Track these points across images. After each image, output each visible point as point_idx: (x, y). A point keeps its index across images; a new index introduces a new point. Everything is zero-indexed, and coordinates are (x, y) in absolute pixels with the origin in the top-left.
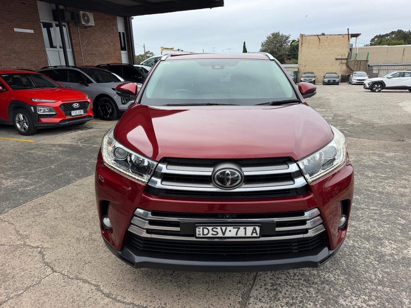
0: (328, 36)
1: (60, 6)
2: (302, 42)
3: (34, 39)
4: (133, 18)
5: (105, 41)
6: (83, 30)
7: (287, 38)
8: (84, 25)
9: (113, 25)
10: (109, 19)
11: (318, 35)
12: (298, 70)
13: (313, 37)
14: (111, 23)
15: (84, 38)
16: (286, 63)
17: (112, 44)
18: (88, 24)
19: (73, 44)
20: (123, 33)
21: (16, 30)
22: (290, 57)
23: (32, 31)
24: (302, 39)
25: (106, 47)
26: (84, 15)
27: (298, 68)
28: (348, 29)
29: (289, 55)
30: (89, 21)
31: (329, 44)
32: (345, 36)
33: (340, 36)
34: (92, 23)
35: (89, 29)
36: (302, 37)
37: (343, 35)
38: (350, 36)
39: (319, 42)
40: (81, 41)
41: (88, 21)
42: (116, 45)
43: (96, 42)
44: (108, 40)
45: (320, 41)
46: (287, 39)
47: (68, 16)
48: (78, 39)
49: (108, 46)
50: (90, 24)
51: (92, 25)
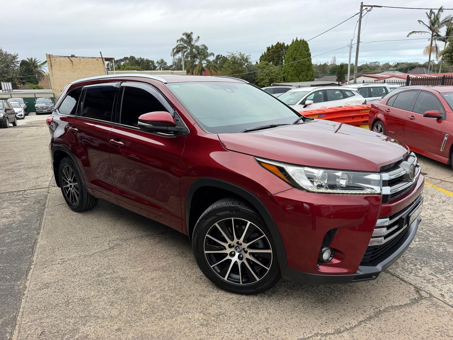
0: (80, 59)
2: (51, 64)
7: (14, 57)
11: (69, 57)
12: (54, 96)
13: (64, 59)
16: (20, 88)
22: (24, 81)
24: (50, 60)
27: (54, 94)
28: (101, 53)
29: (22, 79)
31: (84, 67)
32: (99, 59)
33: (94, 59)
36: (50, 58)
37: (97, 59)
38: (104, 60)
39: (72, 65)
45: (72, 63)
46: (14, 59)
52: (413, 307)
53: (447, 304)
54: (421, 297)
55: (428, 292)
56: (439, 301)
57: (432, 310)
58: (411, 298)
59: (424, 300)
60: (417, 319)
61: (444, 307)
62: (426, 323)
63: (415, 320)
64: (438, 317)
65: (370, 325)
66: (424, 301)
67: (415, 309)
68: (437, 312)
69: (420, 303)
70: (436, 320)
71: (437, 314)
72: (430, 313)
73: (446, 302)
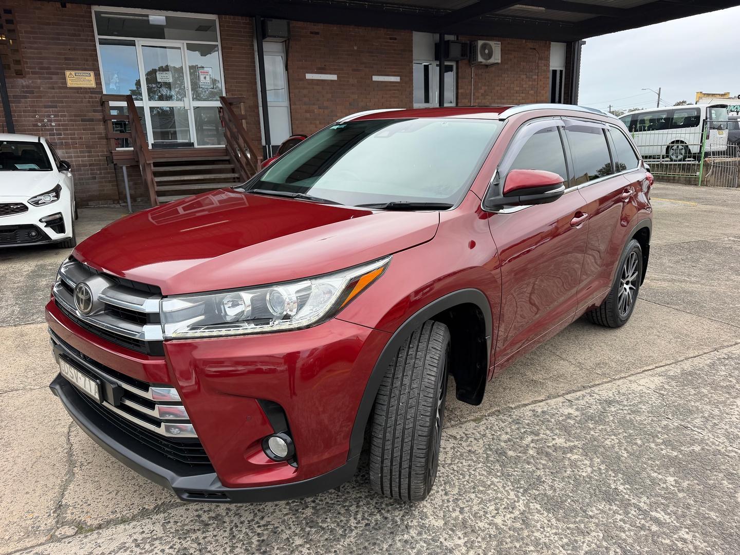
1: (446, 36)
3: (398, 90)
4: (584, 43)
5: (518, 88)
6: (480, 71)
8: (481, 62)
9: (540, 59)
10: (535, 49)
14: (537, 55)
15: (480, 85)
17: (532, 92)
18: (489, 61)
19: (459, 94)
20: (561, 71)
21: (376, 78)
23: (397, 79)
25: (519, 98)
26: (484, 47)
30: (492, 55)
34: (497, 58)
35: (493, 69)
40: (475, 89)
41: (490, 55)
42: (540, 93)
43: (501, 89)
44: (524, 86)
47: (455, 50)
48: (469, 87)
49: (524, 95)
50: (492, 61)
51: (496, 61)
52: (52, 502)
53: (21, 550)
54: (61, 522)
55: (66, 540)
56: (35, 542)
57: (29, 522)
58: (71, 508)
59: (54, 522)
60: (28, 496)
61: (19, 540)
62: (12, 501)
63: (27, 493)
64: (10, 522)
65: (61, 451)
66: (51, 521)
67: (47, 502)
68: (18, 527)
69: (52, 515)
70: (7, 515)
71: (15, 525)
72: (24, 517)
73: (25, 552)
